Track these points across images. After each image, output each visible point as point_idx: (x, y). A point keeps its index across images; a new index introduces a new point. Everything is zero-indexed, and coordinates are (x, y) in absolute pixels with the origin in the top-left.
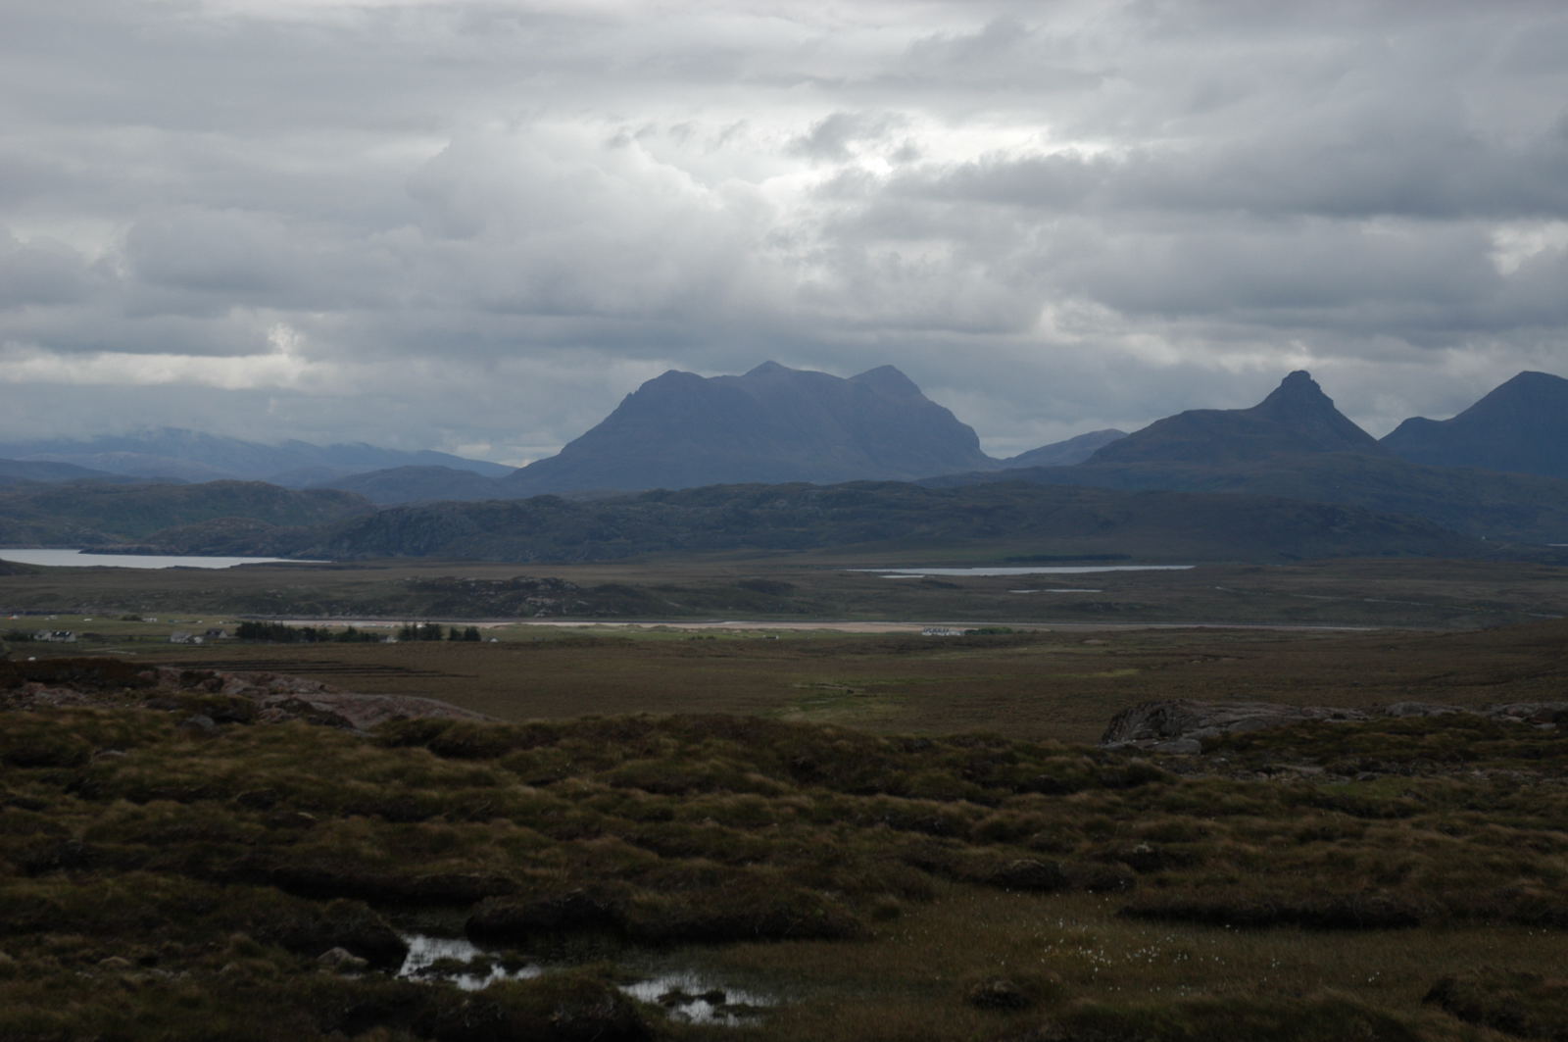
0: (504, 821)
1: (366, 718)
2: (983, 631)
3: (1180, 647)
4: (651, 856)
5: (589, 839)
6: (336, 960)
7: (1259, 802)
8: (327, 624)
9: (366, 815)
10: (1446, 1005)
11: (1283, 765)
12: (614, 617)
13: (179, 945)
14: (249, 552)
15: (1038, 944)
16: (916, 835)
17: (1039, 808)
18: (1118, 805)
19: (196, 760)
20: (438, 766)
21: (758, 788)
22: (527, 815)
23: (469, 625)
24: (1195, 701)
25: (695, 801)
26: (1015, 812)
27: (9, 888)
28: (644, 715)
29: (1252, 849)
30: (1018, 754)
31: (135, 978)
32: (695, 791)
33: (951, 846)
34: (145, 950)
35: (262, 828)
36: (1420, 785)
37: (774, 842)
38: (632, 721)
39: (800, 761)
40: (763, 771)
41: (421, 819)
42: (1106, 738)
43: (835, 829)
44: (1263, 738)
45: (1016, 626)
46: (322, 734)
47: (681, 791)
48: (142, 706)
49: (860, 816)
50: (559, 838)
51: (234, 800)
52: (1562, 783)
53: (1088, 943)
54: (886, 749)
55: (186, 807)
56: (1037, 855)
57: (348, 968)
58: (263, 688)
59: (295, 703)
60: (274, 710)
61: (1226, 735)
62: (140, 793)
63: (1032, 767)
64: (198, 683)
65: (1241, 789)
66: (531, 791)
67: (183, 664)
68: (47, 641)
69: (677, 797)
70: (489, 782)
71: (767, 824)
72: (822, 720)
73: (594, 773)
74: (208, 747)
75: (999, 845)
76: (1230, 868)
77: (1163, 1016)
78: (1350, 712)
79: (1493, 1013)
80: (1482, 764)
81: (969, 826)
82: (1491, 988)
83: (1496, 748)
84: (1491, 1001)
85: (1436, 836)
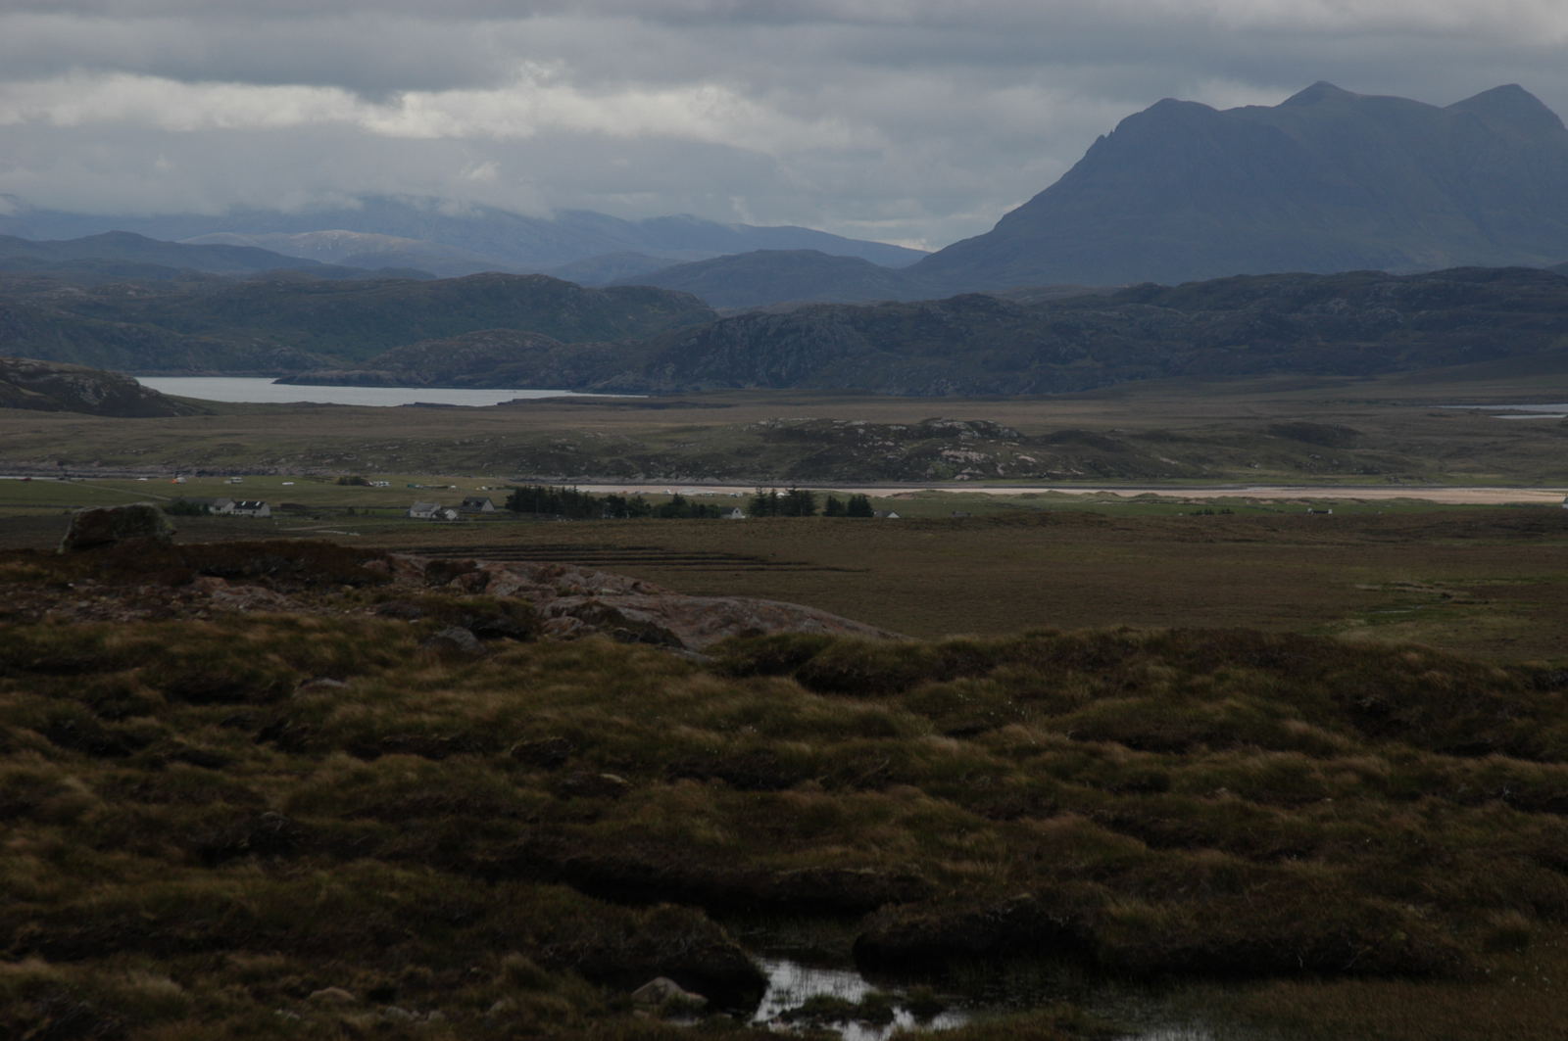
0: (911, 790)
1: (702, 632)
5: (1040, 818)
6: (659, 997)
8: (642, 490)
9: (703, 779)
12: (1077, 480)
13: (426, 972)
14: (525, 382)
16: (1553, 819)
19: (449, 694)
20: (812, 705)
21: (1303, 744)
22: (945, 780)
23: (855, 491)
25: (1202, 763)
27: (175, 884)
28: (1125, 630)
31: (360, 1019)
32: (1204, 747)
34: (376, 978)
35: (549, 797)
37: (1326, 826)
38: (1105, 639)
39: (1367, 703)
40: (1309, 717)
41: (785, 785)
43: (1424, 807)
46: (636, 655)
47: (1180, 747)
48: (369, 613)
49: (1463, 788)
50: (995, 814)
51: (506, 754)
54: (1504, 685)
55: (437, 764)
57: (678, 1009)
58: (548, 586)
59: (596, 609)
60: (565, 619)
62: (367, 744)
64: (451, 579)
66: (952, 744)
67: (429, 551)
68: (229, 514)
69: (1174, 756)
70: (886, 729)
71: (1316, 800)
72: (1401, 640)
73: (1046, 718)
74: (468, 675)
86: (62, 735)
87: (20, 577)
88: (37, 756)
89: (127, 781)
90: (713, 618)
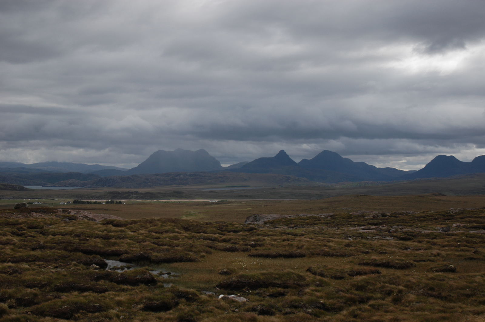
0: (127, 239)
1: (99, 219)
2: (221, 201)
3: (260, 204)
4: (157, 246)
5: (144, 242)
6: (93, 267)
7: (275, 234)
8: (91, 200)
9: (99, 238)
10: (310, 272)
11: (280, 226)
12: (149, 199)
13: (62, 264)
14: (76, 186)
15: (233, 262)
16: (208, 241)
17: (232, 235)
18: (248, 234)
19: (65, 227)
20: (114, 228)
21: (177, 232)
22: (131, 238)
23: (120, 200)
24: (263, 214)
25: (165, 235)
26: (228, 236)
27: (29, 253)
28: (154, 218)
29: (274, 243)
30: (229, 225)
31: (54, 270)
32: (165, 233)
33: (215, 243)
34: (56, 265)
35: (79, 241)
36: (305, 230)
37: (181, 243)
38: (152, 219)
39: (185, 227)
40: (178, 229)
41: (110, 239)
42: (245, 222)
43: (193, 240)
44: (276, 221)
45: (228, 200)
46: (90, 222)
47: (162, 233)
48: (54, 217)
49: (197, 237)
50: (138, 242)
51: (73, 235)
52: (332, 229)
53: (242, 262)
54: (202, 224)
55: (63, 237)
56: (232, 245)
57: (96, 269)
58: (78, 213)
59: (85, 216)
60: (81, 217)
61: (269, 221)
62: (54, 234)
63: (231, 227)
64: (65, 212)
65: (272, 231)
66: (132, 233)
67: (63, 208)
68: (36, 204)
69: (161, 234)
70: (124, 231)
71: (179, 239)
72: (190, 219)
73: (144, 230)
74: (68, 225)
75: (225, 243)
76: (269, 246)
77: (257, 275)
78: (292, 216)
79: (319, 273)
80: (317, 225)
81: (219, 239)
82: (319, 268)
83: (320, 222)
84: (319, 271)
85: (309, 239)
86: (13, 233)
87: (8, 212)
88: (10, 236)
89: (22, 239)
90: (100, 217)
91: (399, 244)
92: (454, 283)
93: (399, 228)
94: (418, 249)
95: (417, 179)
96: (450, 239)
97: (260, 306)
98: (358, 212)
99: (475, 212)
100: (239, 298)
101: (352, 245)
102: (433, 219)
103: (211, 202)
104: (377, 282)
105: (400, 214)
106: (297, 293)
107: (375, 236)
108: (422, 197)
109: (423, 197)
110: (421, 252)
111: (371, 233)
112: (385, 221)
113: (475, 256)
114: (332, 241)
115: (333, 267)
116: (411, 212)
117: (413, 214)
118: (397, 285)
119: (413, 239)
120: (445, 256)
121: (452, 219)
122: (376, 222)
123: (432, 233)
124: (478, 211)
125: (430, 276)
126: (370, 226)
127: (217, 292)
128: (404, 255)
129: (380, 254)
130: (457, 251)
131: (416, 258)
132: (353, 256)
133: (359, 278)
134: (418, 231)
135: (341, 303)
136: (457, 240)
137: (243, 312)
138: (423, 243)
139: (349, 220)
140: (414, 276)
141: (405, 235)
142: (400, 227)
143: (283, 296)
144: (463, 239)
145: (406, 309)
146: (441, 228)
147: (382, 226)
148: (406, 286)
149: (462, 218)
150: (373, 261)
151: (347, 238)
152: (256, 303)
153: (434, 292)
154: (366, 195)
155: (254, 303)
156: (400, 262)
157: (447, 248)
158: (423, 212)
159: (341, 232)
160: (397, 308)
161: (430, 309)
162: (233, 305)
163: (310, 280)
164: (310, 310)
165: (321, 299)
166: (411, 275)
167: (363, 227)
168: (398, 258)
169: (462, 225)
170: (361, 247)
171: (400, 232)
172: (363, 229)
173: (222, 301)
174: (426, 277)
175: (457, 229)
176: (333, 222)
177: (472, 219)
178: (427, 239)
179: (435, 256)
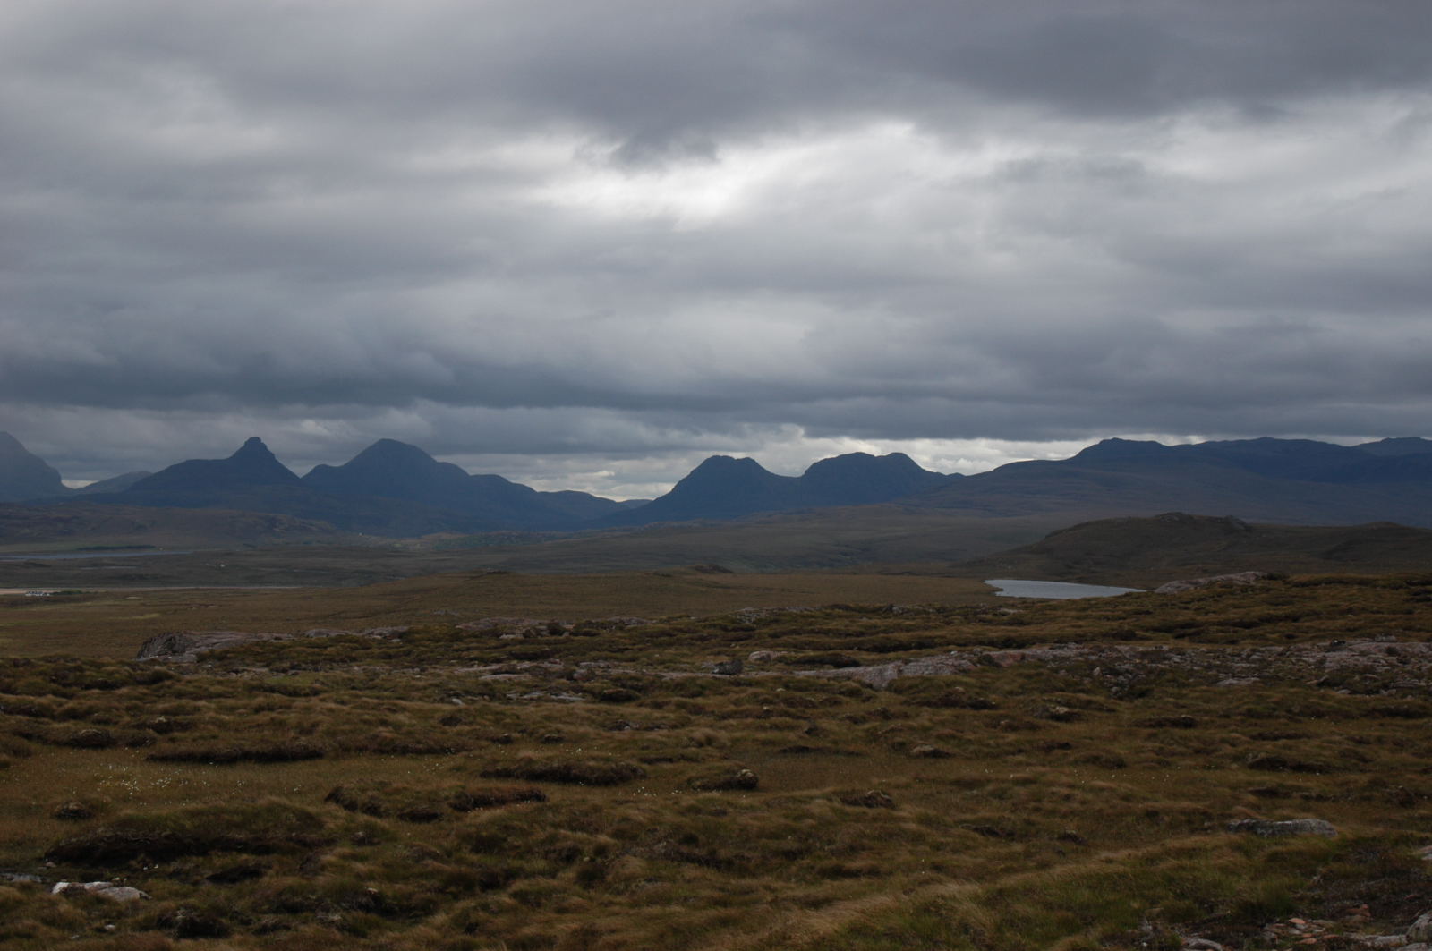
2: (63, 593)
3: (185, 600)
7: (230, 690)
10: (337, 802)
11: (245, 668)
15: (97, 779)
16: (21, 717)
17: (97, 699)
18: (145, 694)
24: (192, 632)
26: (83, 701)
29: (227, 718)
30: (84, 666)
33: (42, 723)
36: (325, 677)
42: (139, 655)
44: (233, 652)
45: (84, 590)
52: (404, 673)
53: (127, 778)
56: (97, 726)
61: (212, 651)
63: (94, 674)
65: (220, 683)
75: (72, 721)
76: (213, 729)
77: (173, 818)
78: (284, 636)
79: (364, 805)
80: (358, 663)
81: (54, 711)
82: (364, 790)
83: (367, 654)
84: (363, 798)
85: (332, 705)
91: (599, 713)
92: (751, 822)
93: (599, 667)
94: (652, 726)
95: (652, 524)
96: (743, 695)
97: (182, 910)
98: (482, 621)
99: (812, 617)
100: (117, 889)
101: (463, 720)
102: (696, 638)
103: (30, 595)
104: (536, 825)
105: (603, 626)
106: (298, 867)
107: (529, 690)
108: (663, 575)
109: (668, 576)
110: (661, 735)
111: (519, 684)
112: (559, 646)
113: (811, 743)
114: (404, 709)
115: (406, 785)
116: (633, 621)
117: (639, 626)
118: (591, 834)
119: (638, 698)
120: (729, 744)
121: (746, 639)
122: (532, 650)
123: (693, 680)
124: (818, 614)
125: (684, 804)
126: (515, 662)
127: (46, 876)
128: (612, 745)
129: (543, 743)
130: (762, 728)
131: (646, 752)
132: (467, 750)
133: (484, 815)
134: (653, 673)
135: (429, 890)
136: (761, 698)
137: (129, 933)
138: (665, 707)
139: (454, 644)
140: (641, 805)
141: (617, 685)
142: (602, 664)
143: (254, 879)
144: (777, 696)
145: (619, 899)
146: (716, 665)
147: (550, 662)
148: (618, 834)
149: (774, 636)
150: (522, 764)
151: (447, 699)
152: (170, 904)
153: (697, 847)
154: (505, 573)
155: (165, 904)
156: (601, 764)
157: (732, 722)
158: (668, 621)
159: (430, 682)
160: (591, 899)
161: (686, 899)
162: (99, 911)
163: (337, 825)
164: (336, 917)
165: (368, 883)
166: (633, 802)
167: (495, 667)
168: (596, 753)
169: (775, 655)
170: (487, 723)
171: (603, 677)
172: (495, 672)
173: (64, 899)
174: (676, 807)
175: (762, 667)
176: (408, 653)
177: (803, 638)
178: (677, 696)
179: (700, 745)
